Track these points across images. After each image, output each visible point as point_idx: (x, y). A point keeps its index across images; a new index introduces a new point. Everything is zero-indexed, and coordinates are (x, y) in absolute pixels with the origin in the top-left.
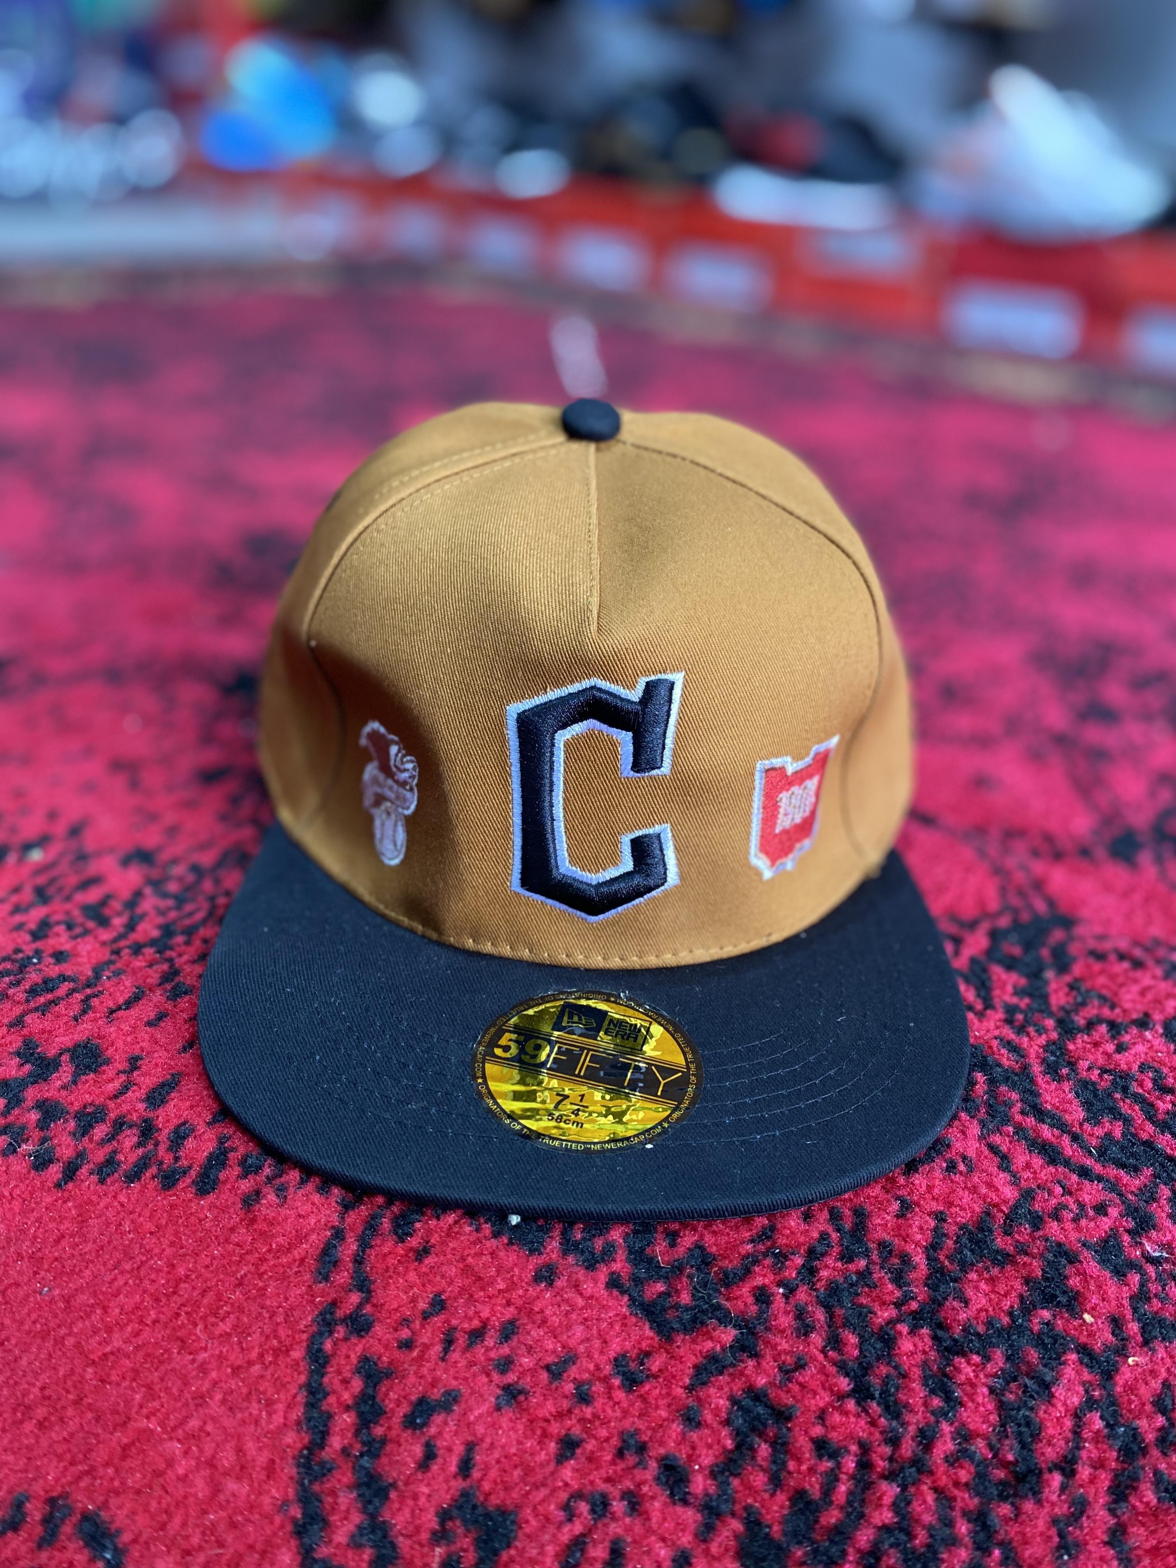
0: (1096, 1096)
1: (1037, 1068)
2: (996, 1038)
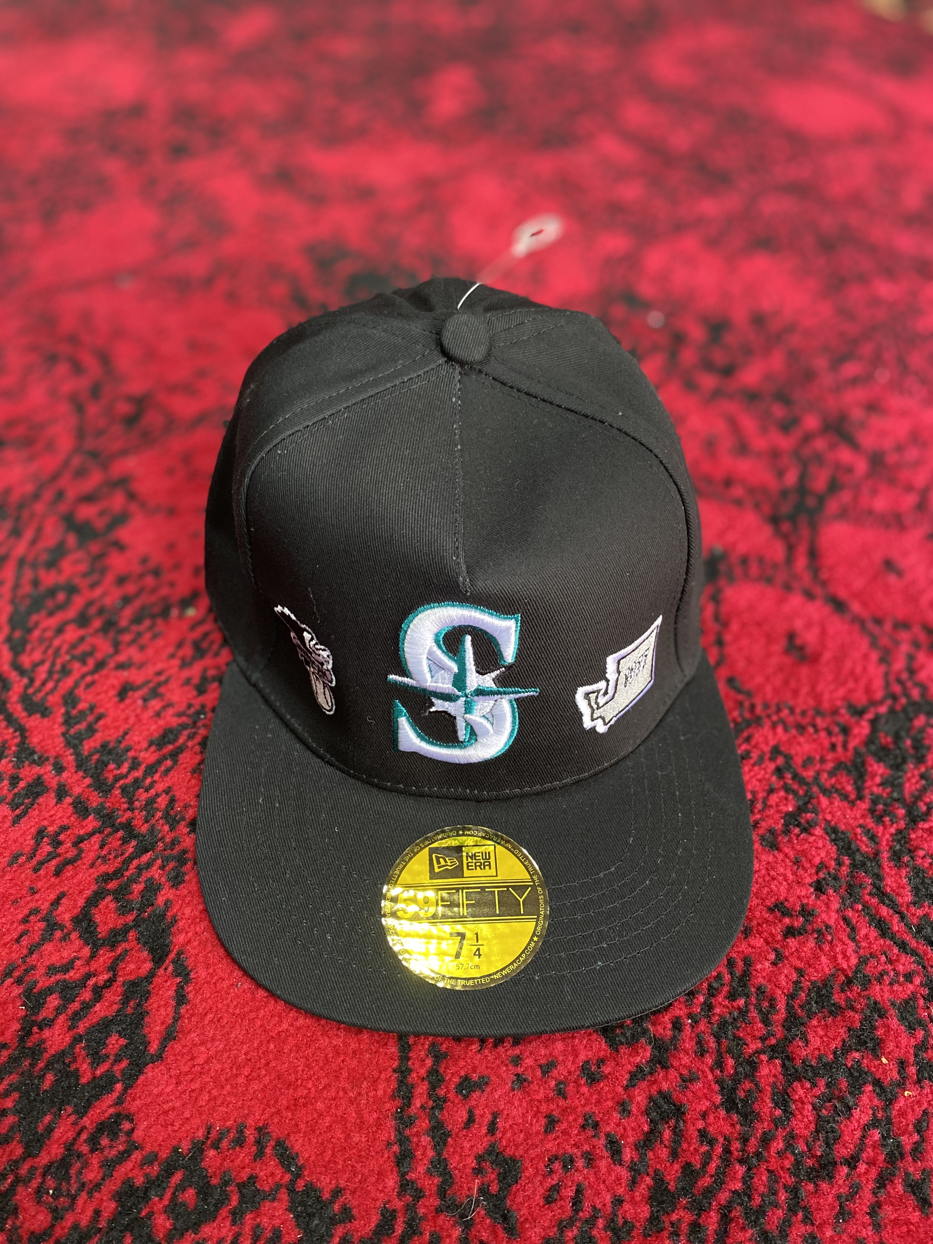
0: (923, 883)
1: (885, 854)
2: (860, 826)
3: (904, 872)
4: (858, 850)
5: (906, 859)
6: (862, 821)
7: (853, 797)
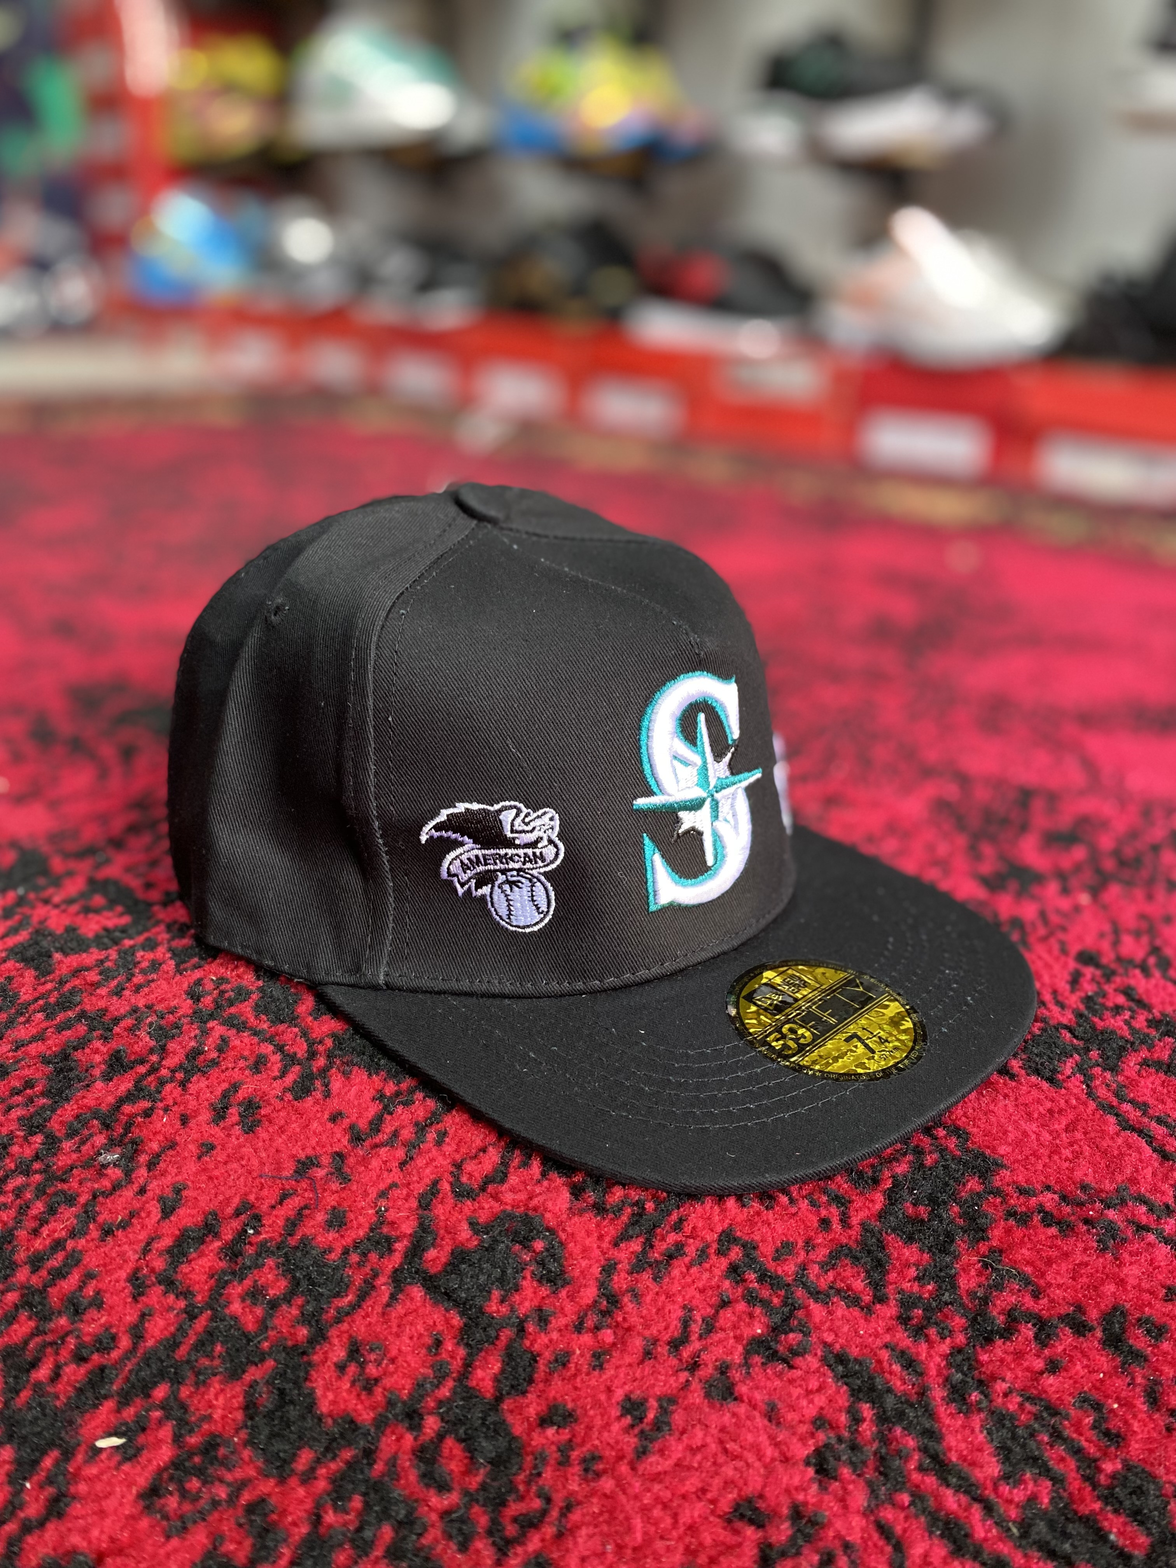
0: (1014, 1437)
1: (938, 1393)
2: (886, 1346)
3: (977, 1420)
4: (889, 1390)
5: (975, 1396)
6: (887, 1338)
7: (867, 1298)
